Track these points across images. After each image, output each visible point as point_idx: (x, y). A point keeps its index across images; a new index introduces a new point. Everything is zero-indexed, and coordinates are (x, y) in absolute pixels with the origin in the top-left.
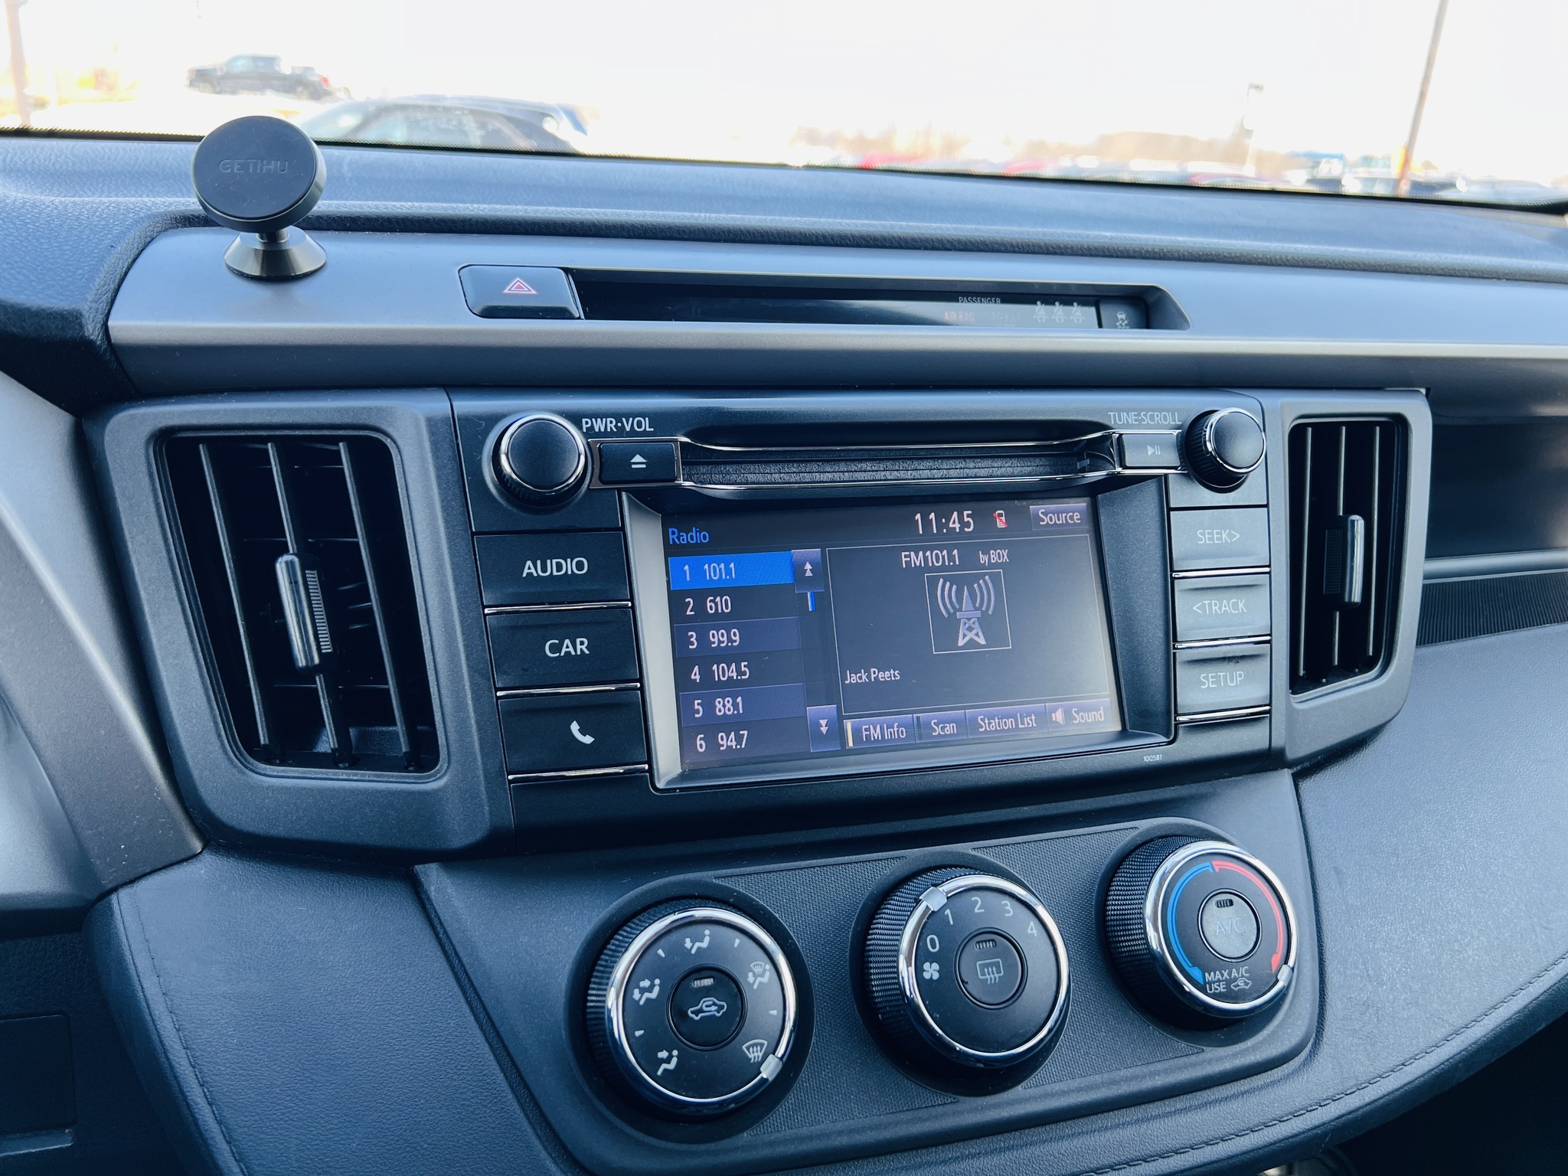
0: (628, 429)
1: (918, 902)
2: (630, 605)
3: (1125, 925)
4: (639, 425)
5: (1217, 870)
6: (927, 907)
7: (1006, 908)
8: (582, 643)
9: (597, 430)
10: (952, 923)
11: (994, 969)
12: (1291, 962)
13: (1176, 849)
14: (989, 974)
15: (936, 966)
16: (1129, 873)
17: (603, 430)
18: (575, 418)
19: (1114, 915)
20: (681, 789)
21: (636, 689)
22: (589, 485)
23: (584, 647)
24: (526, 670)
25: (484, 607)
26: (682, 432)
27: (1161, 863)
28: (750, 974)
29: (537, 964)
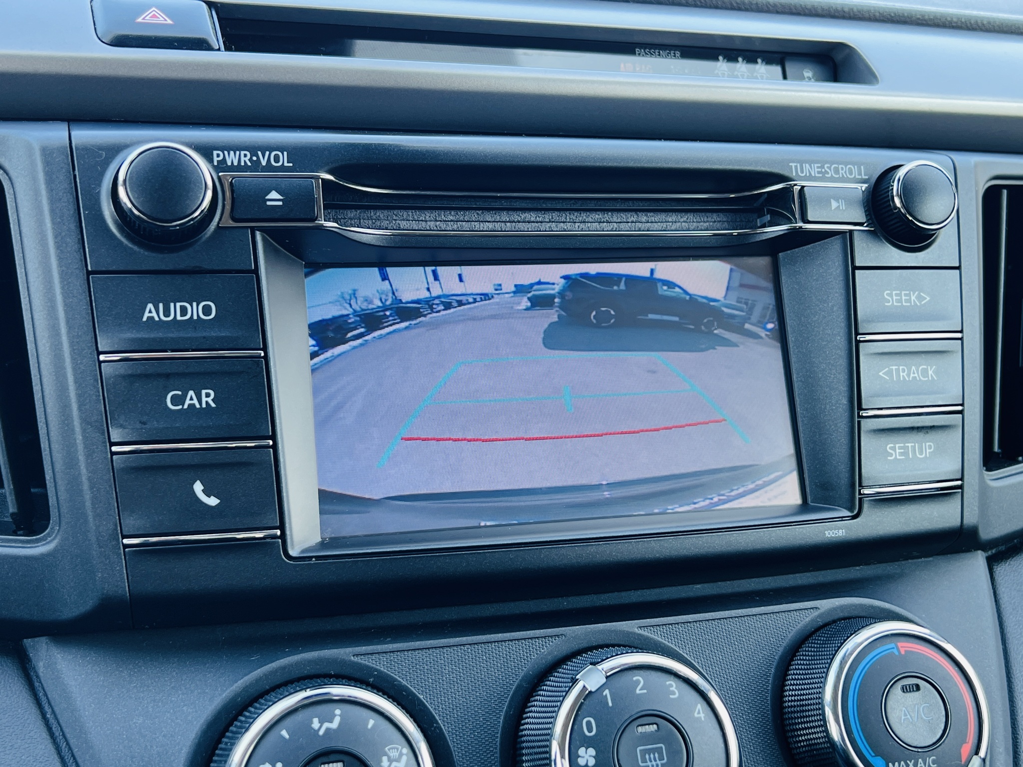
0: (264, 163)
1: (574, 681)
2: (263, 355)
3: (803, 711)
4: (277, 159)
5: (903, 653)
6: (584, 686)
7: (671, 689)
8: (208, 395)
9: (229, 164)
10: (610, 704)
11: (657, 755)
12: (982, 753)
13: (859, 629)
14: (651, 761)
15: (592, 751)
16: (808, 655)
17: (236, 163)
18: (206, 151)
19: (792, 701)
20: (317, 558)
21: (268, 447)
22: (219, 223)
23: (210, 400)
24: (144, 423)
25: (99, 353)
26: (326, 168)
27: (842, 644)
28: (385, 759)
29: (151, 747)
